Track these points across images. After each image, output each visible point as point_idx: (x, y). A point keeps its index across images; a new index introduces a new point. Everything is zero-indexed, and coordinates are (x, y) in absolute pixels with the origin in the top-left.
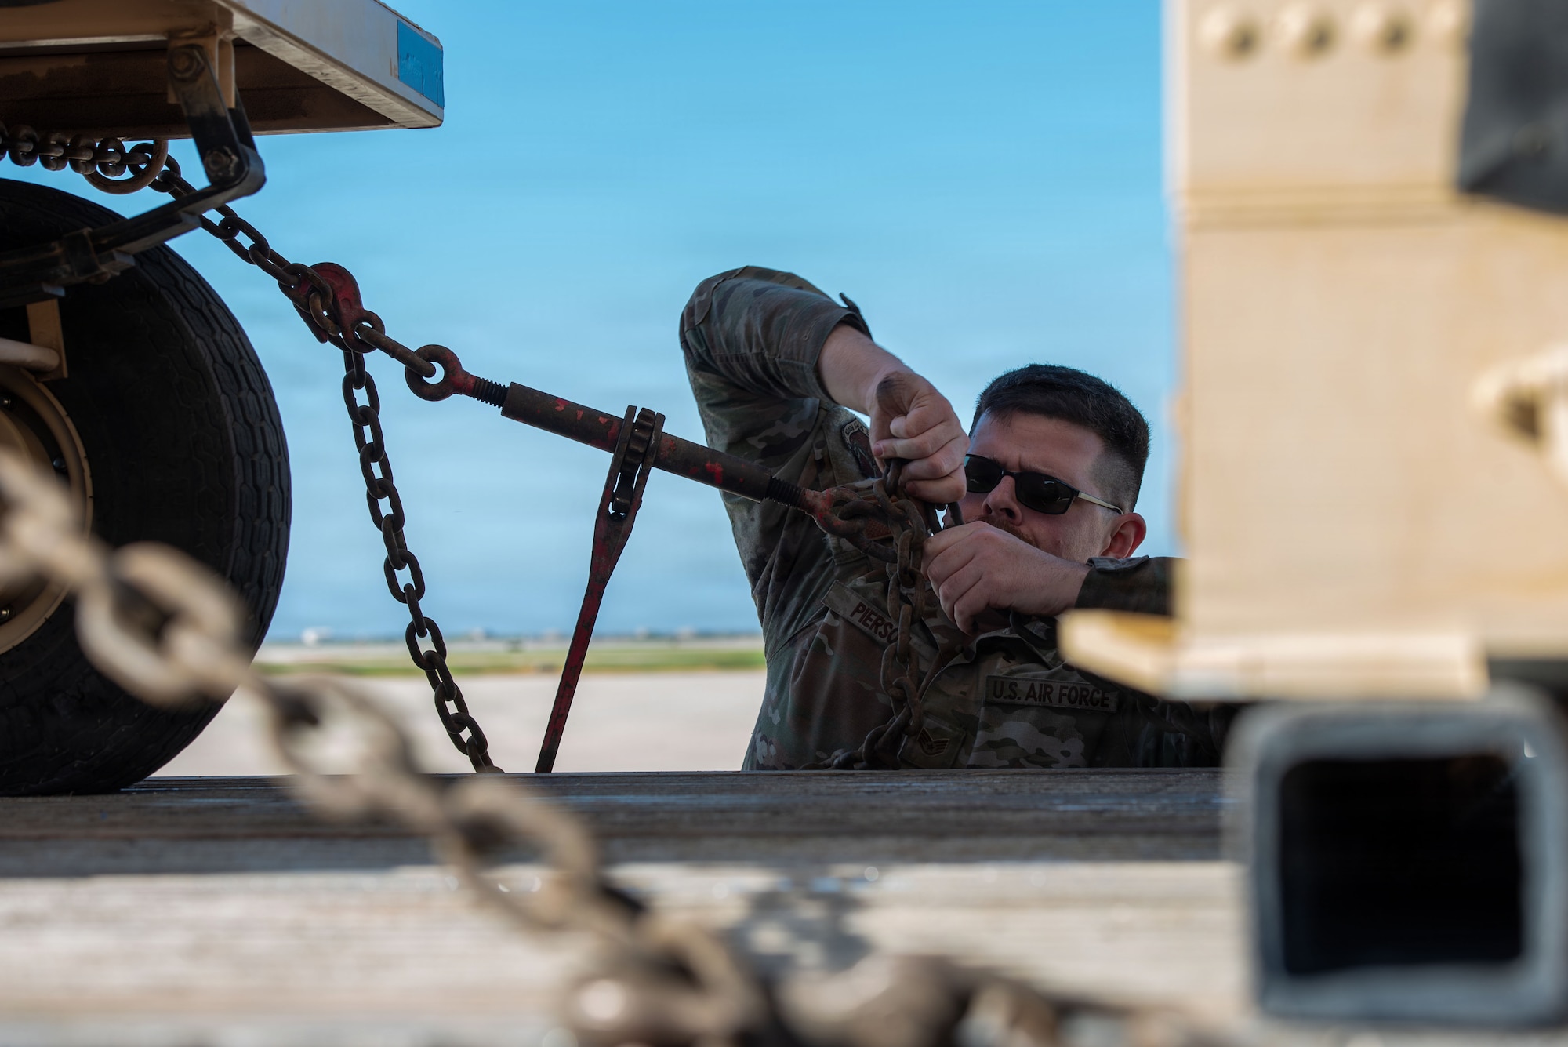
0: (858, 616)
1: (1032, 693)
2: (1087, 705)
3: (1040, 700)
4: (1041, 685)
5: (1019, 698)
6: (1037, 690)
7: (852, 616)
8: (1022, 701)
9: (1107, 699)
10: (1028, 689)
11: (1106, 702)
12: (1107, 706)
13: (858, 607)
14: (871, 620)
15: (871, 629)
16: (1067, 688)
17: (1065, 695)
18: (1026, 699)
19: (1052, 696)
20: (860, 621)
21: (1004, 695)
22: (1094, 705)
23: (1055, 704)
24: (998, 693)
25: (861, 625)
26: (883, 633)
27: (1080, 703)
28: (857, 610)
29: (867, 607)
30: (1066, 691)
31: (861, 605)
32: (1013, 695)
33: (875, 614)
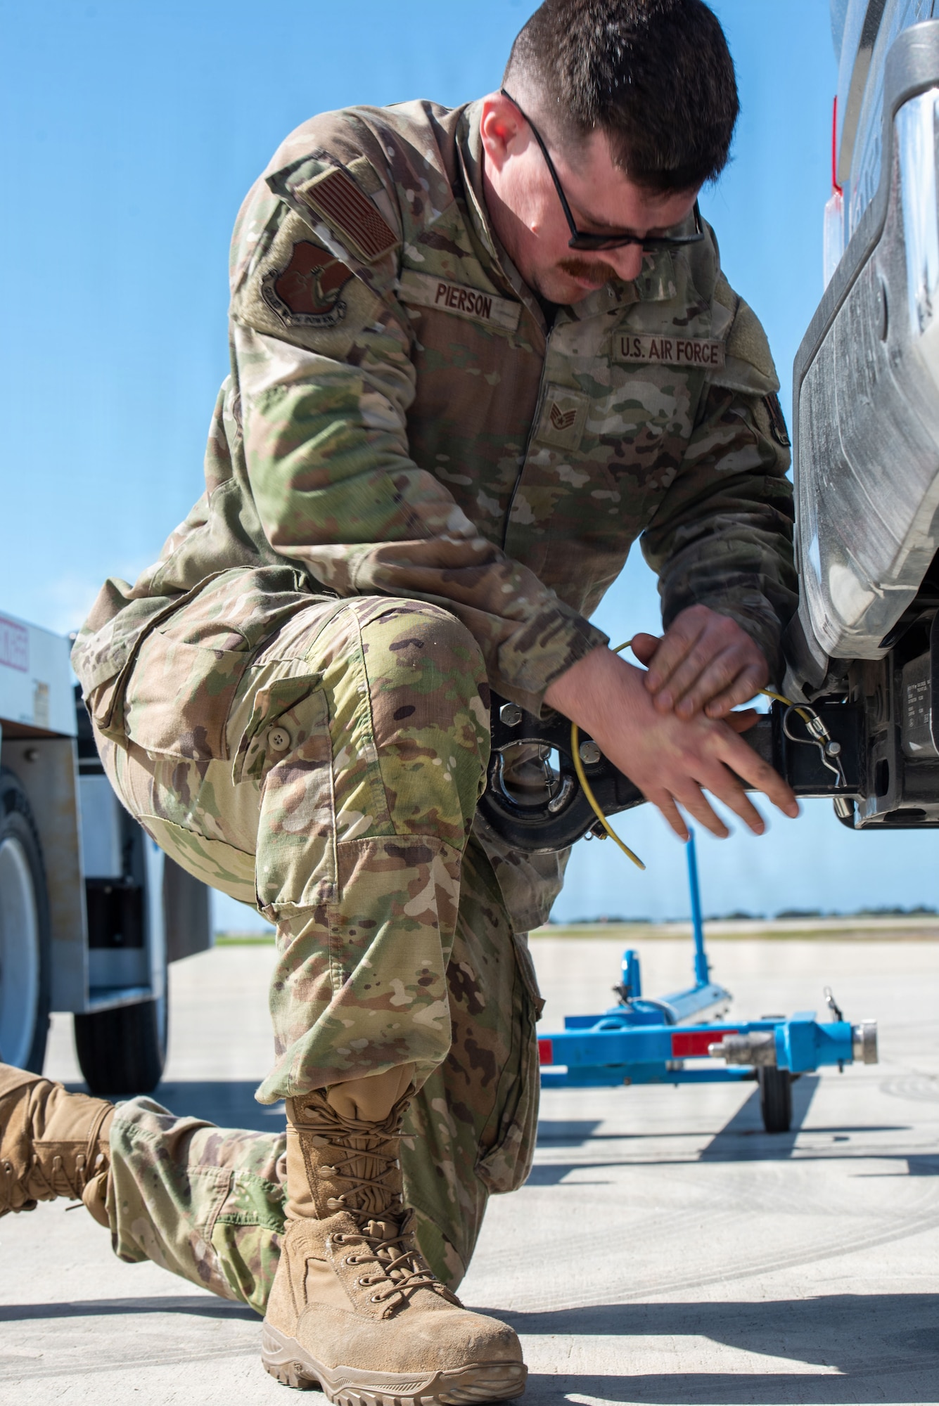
0: (443, 299)
1: (654, 351)
2: (700, 361)
3: (663, 357)
4: (662, 341)
5: (643, 356)
6: (659, 347)
7: (437, 301)
8: (646, 359)
9: (716, 354)
10: (650, 346)
11: (714, 358)
12: (716, 362)
13: (439, 289)
14: (455, 298)
15: (459, 307)
16: (682, 343)
17: (682, 351)
18: (650, 357)
19: (671, 352)
20: (446, 304)
21: (630, 352)
22: (705, 361)
23: (675, 362)
24: (625, 351)
25: (449, 309)
26: (470, 307)
27: (695, 360)
28: (439, 294)
29: (447, 286)
30: (682, 347)
31: (441, 286)
32: (637, 352)
33: (457, 290)
